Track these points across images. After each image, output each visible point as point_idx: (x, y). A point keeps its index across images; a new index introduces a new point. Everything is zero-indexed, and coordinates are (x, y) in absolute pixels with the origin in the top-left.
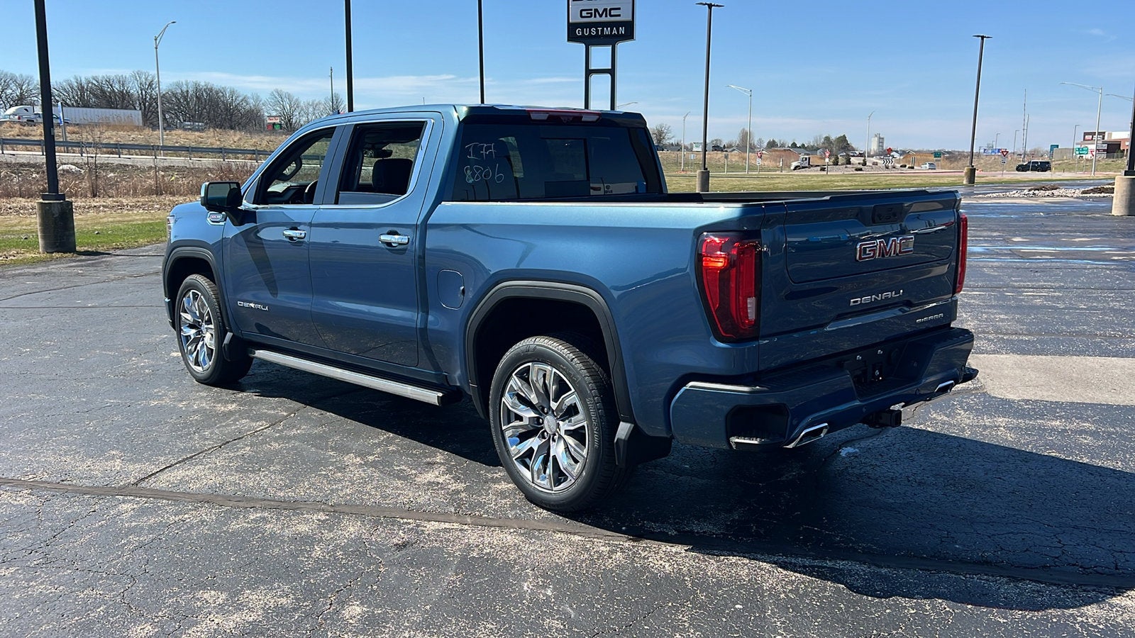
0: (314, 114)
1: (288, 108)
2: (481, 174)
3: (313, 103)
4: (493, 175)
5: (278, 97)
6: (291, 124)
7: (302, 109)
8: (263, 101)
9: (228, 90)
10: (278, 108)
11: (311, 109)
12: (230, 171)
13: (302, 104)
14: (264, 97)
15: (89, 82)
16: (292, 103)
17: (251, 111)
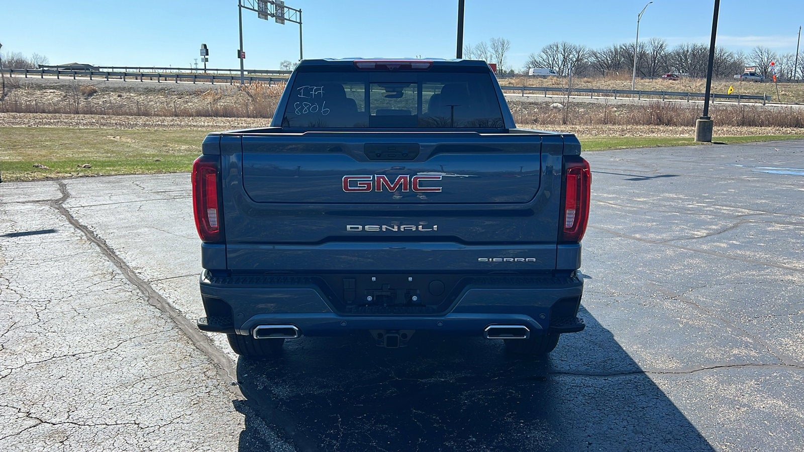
0: (787, 64)
1: (766, 60)
2: (309, 108)
3: (787, 56)
4: (320, 110)
5: (758, 51)
6: (766, 73)
7: (778, 61)
8: (745, 56)
9: (719, 48)
10: (758, 61)
11: (785, 60)
12: (658, 107)
13: (778, 57)
14: (746, 53)
15: (621, 48)
16: (770, 56)
17: (734, 63)
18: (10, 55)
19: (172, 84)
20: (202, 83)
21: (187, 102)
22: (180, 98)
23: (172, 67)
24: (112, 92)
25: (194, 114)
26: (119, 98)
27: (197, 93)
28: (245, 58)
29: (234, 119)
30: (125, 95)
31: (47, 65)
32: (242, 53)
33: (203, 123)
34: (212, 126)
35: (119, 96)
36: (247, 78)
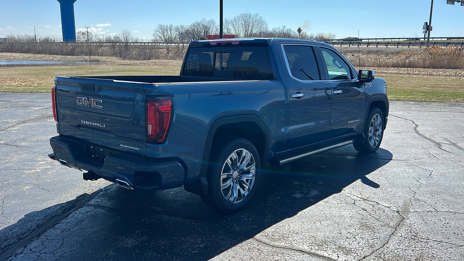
2: (192, 66)
4: (196, 67)
18: (318, 34)
19: (384, 48)
20: (401, 47)
21: (390, 59)
22: (386, 56)
23: (404, 38)
24: (350, 53)
25: (390, 66)
26: (353, 56)
27: (398, 53)
28: (432, 30)
29: (411, 69)
30: (356, 55)
31: (335, 39)
32: (430, 28)
33: (391, 71)
34: (396, 73)
35: (352, 55)
36: (431, 43)
